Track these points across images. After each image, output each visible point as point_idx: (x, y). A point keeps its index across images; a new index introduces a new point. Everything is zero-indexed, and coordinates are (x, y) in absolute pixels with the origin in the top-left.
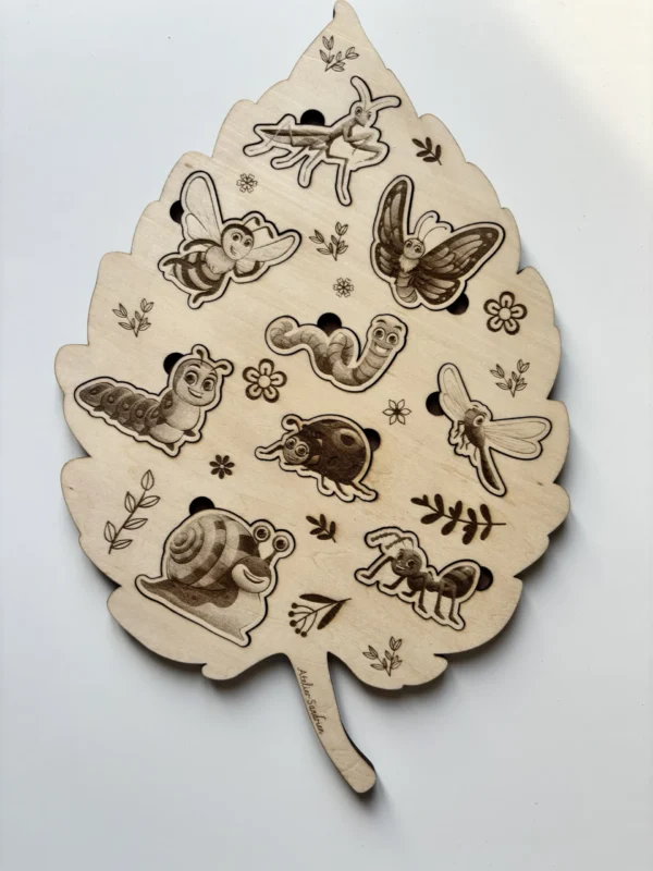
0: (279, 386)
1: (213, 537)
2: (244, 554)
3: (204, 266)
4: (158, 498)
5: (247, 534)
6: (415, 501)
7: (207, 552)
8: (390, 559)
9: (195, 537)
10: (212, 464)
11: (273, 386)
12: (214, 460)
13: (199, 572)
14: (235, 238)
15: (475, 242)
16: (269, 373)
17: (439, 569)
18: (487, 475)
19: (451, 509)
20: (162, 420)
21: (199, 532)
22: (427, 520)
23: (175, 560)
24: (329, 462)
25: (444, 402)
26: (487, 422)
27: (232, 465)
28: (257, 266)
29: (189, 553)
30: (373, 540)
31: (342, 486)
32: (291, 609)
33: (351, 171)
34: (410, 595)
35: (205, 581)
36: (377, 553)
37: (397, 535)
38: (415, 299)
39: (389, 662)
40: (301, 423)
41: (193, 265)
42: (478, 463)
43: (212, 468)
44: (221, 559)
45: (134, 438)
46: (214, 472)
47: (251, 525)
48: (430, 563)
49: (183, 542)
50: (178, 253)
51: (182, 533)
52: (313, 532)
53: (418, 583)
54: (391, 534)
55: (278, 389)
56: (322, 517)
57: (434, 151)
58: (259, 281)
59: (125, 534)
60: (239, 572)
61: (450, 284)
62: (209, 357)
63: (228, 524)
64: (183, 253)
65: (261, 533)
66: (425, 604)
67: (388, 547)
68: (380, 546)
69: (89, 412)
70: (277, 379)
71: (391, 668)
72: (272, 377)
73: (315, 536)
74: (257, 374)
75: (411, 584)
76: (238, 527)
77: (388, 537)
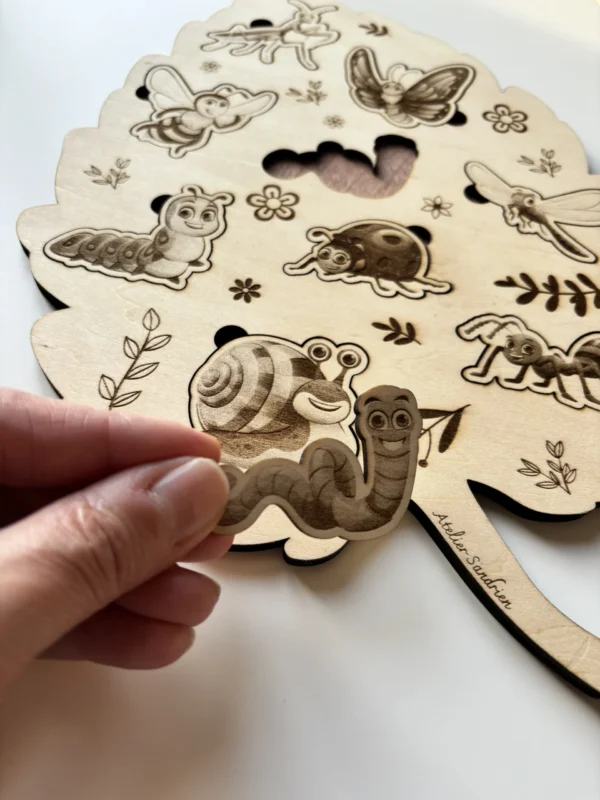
0: (292, 205)
2: (304, 380)
3: (180, 126)
4: (170, 336)
5: (300, 356)
6: (500, 283)
8: (499, 349)
9: (231, 372)
10: (233, 289)
11: (285, 206)
12: (234, 285)
13: (247, 413)
14: (210, 103)
16: (277, 195)
18: (568, 246)
19: (545, 285)
20: (158, 256)
21: (235, 366)
22: (524, 299)
23: (209, 405)
25: (482, 190)
26: (538, 202)
27: (258, 286)
28: (238, 119)
29: (227, 391)
30: (469, 331)
31: (405, 284)
33: (310, 50)
34: (545, 385)
36: (479, 347)
37: (495, 322)
38: (411, 120)
39: (559, 476)
40: (331, 234)
41: (168, 127)
42: (550, 236)
43: (233, 294)
45: (125, 279)
46: (237, 297)
47: (302, 346)
49: (216, 380)
50: (151, 121)
51: (211, 370)
52: (387, 339)
53: (549, 370)
54: (487, 322)
55: (292, 208)
56: (393, 321)
57: (380, 30)
59: (129, 386)
60: (303, 403)
61: (441, 107)
62: (203, 192)
64: (156, 120)
65: (318, 352)
67: (491, 337)
68: (479, 337)
69: (63, 263)
70: (288, 199)
71: (566, 482)
72: (282, 198)
73: (391, 342)
74: (263, 199)
75: (539, 372)
76: (286, 351)
77: (486, 326)
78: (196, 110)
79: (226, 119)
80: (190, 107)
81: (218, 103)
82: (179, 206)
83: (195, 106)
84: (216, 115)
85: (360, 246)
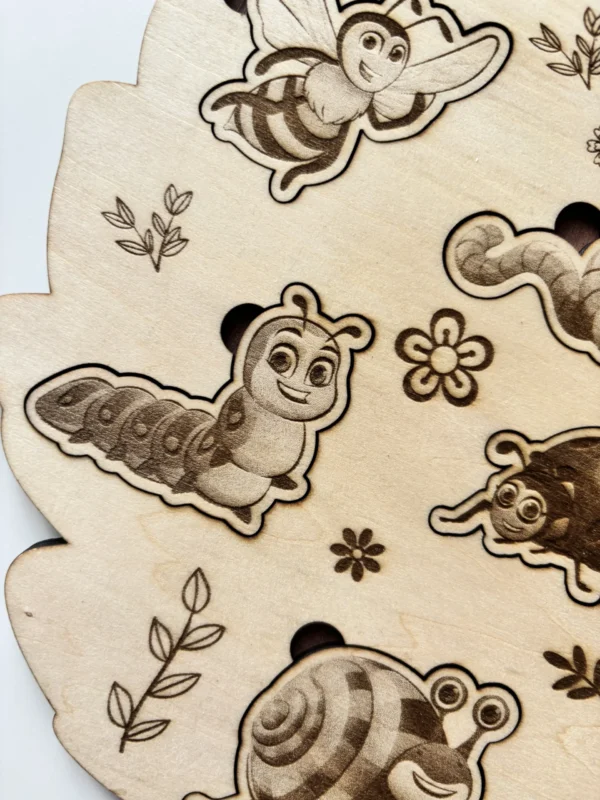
1: (343, 706)
2: (414, 740)
3: (302, 108)
4: (222, 629)
5: (417, 696)
7: (333, 740)
9: (306, 709)
10: (336, 548)
11: (463, 368)
12: (339, 539)
13: (318, 783)
14: (369, 43)
16: (453, 339)
20: (223, 456)
21: (314, 699)
23: (265, 760)
27: (379, 549)
28: (419, 104)
29: (294, 742)
40: (528, 449)
41: (278, 106)
43: (336, 558)
44: (365, 752)
45: (161, 498)
46: (340, 567)
47: (424, 678)
49: (281, 720)
50: (244, 80)
51: (278, 701)
55: (476, 374)
56: (578, 652)
58: (425, 136)
59: (153, 709)
60: (404, 776)
62: (320, 312)
63: (377, 678)
64: (255, 81)
65: (448, 693)
69: (58, 445)
70: (472, 354)
72: (464, 348)
73: (563, 693)
74: (427, 344)
76: (398, 683)
78: (338, 61)
79: (396, 103)
80: (330, 49)
81: (388, 48)
82: (272, 340)
83: (339, 47)
84: (376, 83)
85: (570, 485)
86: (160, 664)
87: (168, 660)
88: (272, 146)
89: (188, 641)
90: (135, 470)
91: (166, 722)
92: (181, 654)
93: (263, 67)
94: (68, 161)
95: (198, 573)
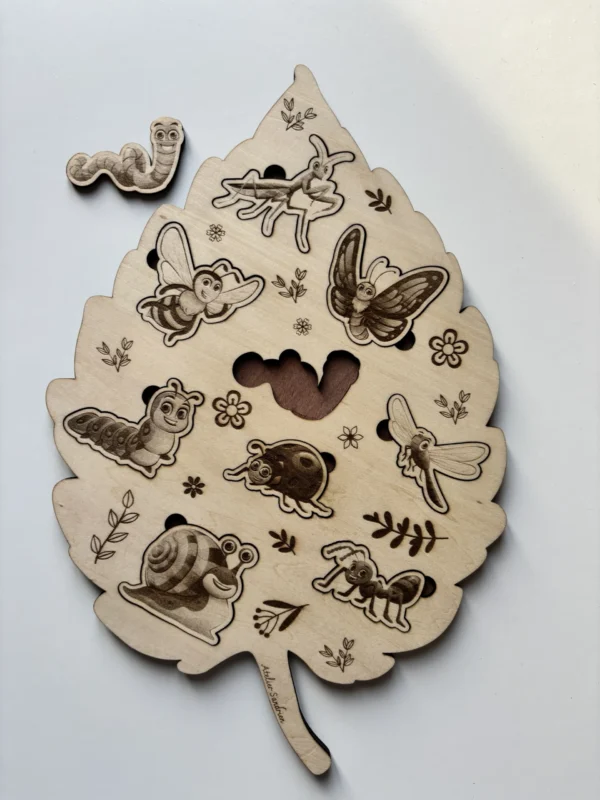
0: (245, 414)
1: (185, 549)
2: (214, 565)
3: (178, 309)
4: (138, 515)
5: (216, 547)
6: (367, 517)
7: (180, 563)
8: (344, 569)
9: (170, 551)
10: (185, 484)
11: (239, 414)
12: (187, 481)
13: (174, 581)
14: (206, 283)
15: (421, 285)
16: (236, 402)
17: (388, 578)
18: (432, 494)
19: (399, 525)
20: (141, 446)
21: (174, 546)
22: (378, 534)
23: (153, 569)
24: (289, 483)
25: (393, 429)
26: (431, 447)
27: (203, 485)
28: (225, 308)
29: (165, 563)
30: (329, 552)
31: (302, 503)
32: (255, 613)
33: (310, 221)
34: (362, 601)
35: (179, 588)
36: (332, 564)
37: (350, 548)
38: (366, 337)
39: (342, 660)
40: (265, 448)
41: (169, 307)
42: (423, 483)
43: (185, 488)
44: (194, 569)
45: (116, 461)
46: (186, 492)
47: (219, 539)
48: (380, 573)
49: (160, 554)
50: (155, 297)
51: (159, 546)
52: (275, 546)
53: (369, 591)
54: (345, 547)
55: (244, 417)
56: (283, 532)
57: (385, 201)
58: (228, 321)
59: (109, 547)
60: (209, 581)
61: (399, 323)
62: (182, 389)
63: (200, 538)
64: (159, 297)
65: (229, 546)
66: (375, 609)
67: (342, 559)
68: (335, 558)
69: (76, 439)
70: (243, 408)
71: (344, 665)
72: (239, 406)
73: (277, 549)
74: (225, 404)
75: (362, 592)
76: (208, 541)
77: (343, 550)
78: (193, 290)
79: (216, 308)
80: (189, 284)
81: (214, 285)
82: (163, 400)
83: (194, 284)
84: (208, 299)
85: (282, 463)
86: (112, 529)
87: (115, 527)
88: (165, 324)
89: (124, 519)
90: (107, 450)
91: (114, 552)
92: (121, 525)
93: (162, 292)
94: (84, 327)
95: (129, 492)
